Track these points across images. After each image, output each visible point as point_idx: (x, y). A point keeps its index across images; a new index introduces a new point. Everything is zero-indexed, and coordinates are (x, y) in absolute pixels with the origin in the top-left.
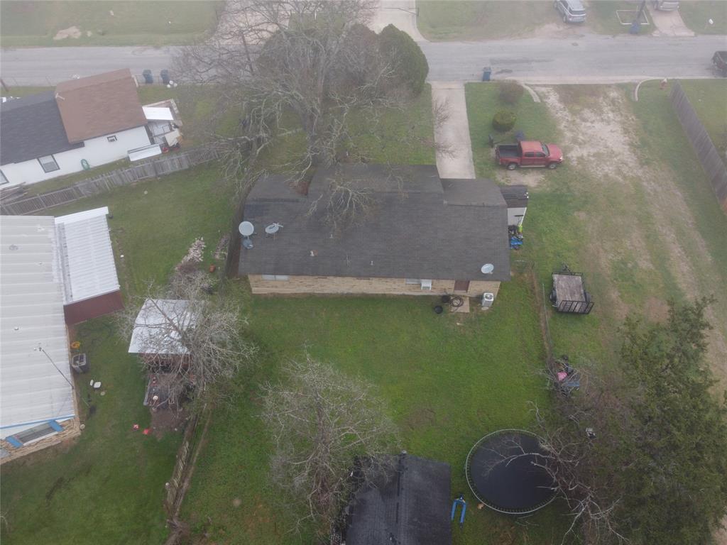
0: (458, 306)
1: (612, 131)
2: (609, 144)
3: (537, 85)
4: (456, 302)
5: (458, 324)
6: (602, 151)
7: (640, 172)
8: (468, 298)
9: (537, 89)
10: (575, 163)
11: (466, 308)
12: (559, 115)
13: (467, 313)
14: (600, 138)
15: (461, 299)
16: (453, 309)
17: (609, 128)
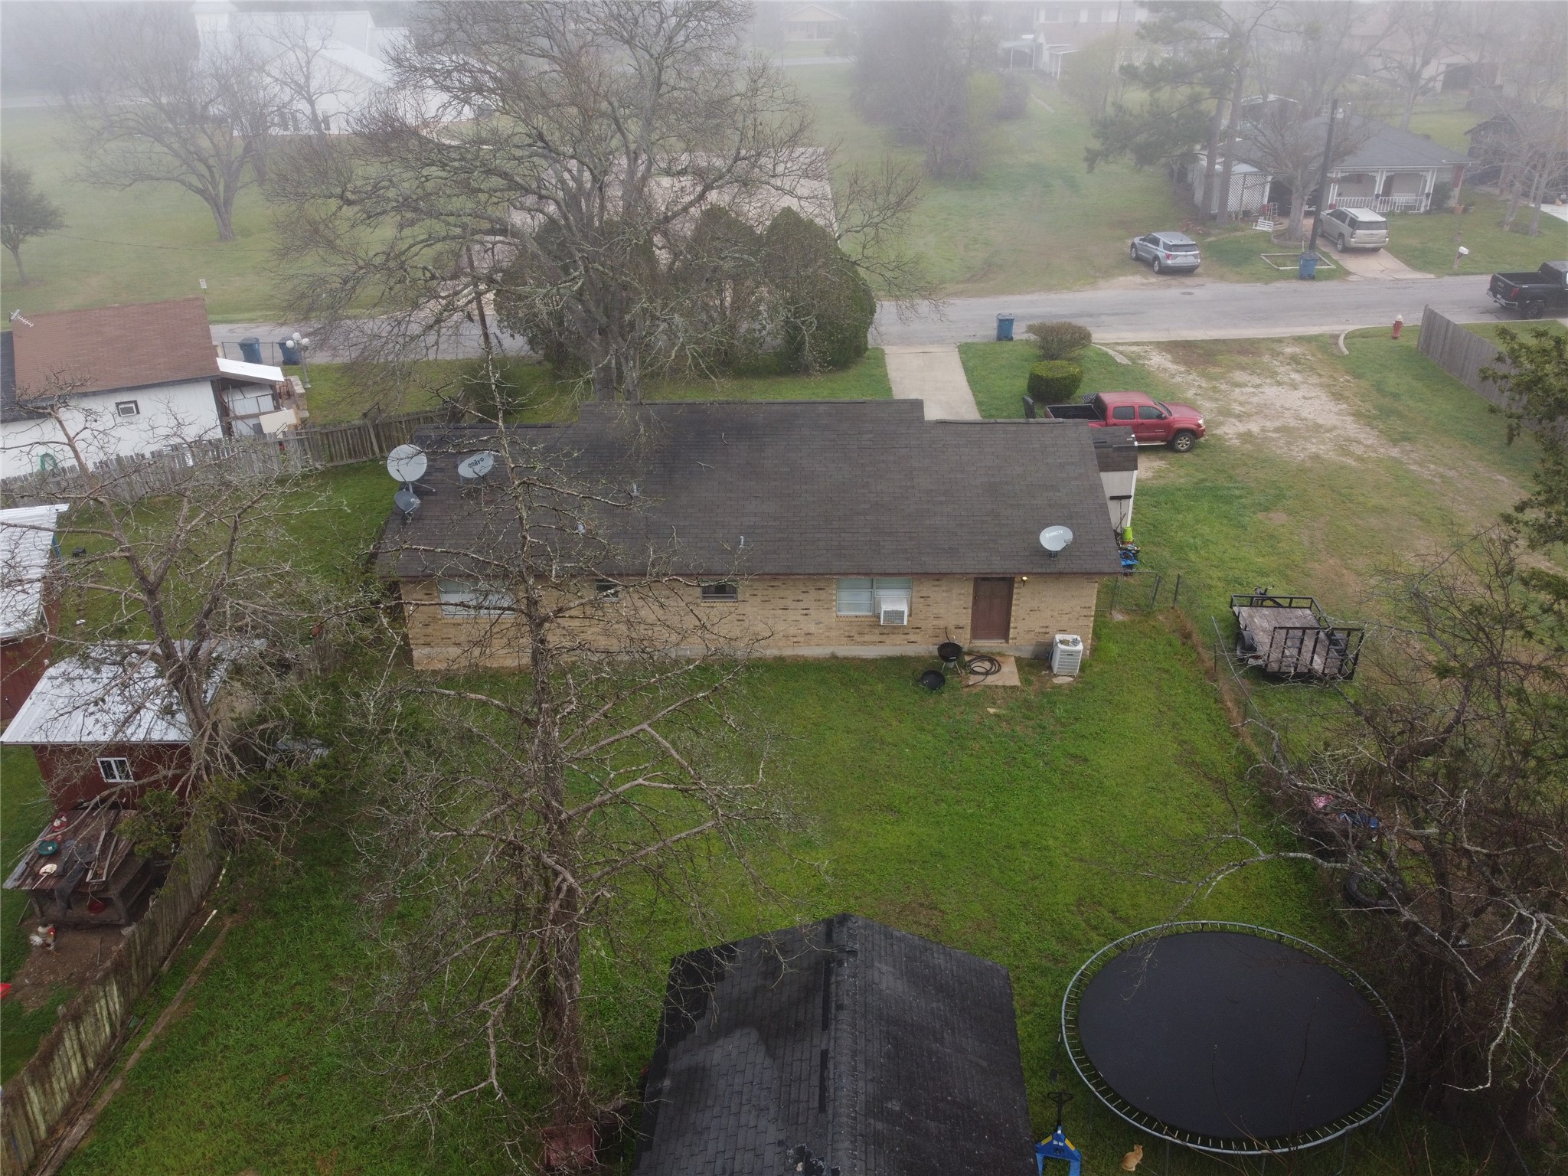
0: (987, 673)
1: (1305, 398)
2: (1304, 415)
3: (1118, 344)
4: (980, 666)
5: (992, 711)
6: (1291, 425)
7: (1395, 452)
8: (1013, 659)
9: (1120, 348)
10: (1236, 442)
11: (1009, 675)
12: (1178, 379)
13: (1013, 688)
14: (1282, 407)
15: (991, 660)
16: (973, 679)
17: (1299, 394)
